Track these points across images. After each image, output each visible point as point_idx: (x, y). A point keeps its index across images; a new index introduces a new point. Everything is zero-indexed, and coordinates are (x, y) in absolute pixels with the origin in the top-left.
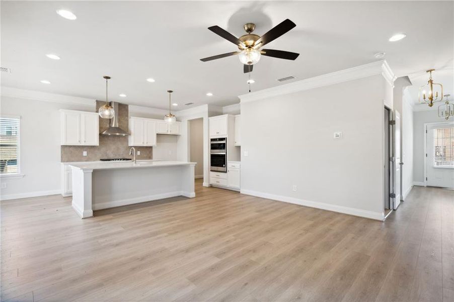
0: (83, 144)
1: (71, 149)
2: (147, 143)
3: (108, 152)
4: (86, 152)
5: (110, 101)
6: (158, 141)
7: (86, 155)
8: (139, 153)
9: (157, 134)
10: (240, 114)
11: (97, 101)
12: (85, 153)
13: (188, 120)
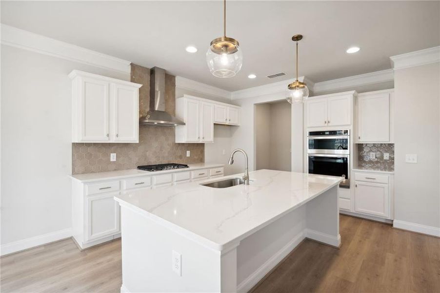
0: (113, 140)
1: (90, 149)
2: (203, 138)
3: (148, 154)
4: (115, 154)
5: (151, 67)
6: (216, 135)
7: (115, 160)
8: (188, 154)
9: (214, 124)
10: (393, 87)
11: (132, 64)
12: (113, 157)
13: (255, 104)
